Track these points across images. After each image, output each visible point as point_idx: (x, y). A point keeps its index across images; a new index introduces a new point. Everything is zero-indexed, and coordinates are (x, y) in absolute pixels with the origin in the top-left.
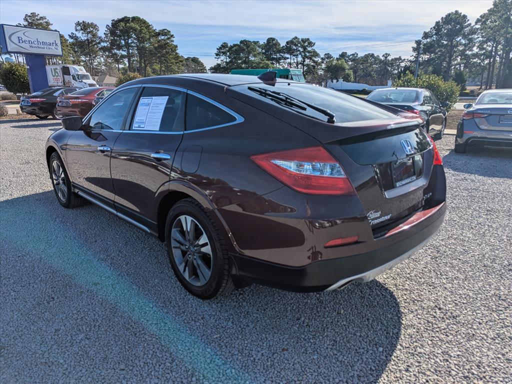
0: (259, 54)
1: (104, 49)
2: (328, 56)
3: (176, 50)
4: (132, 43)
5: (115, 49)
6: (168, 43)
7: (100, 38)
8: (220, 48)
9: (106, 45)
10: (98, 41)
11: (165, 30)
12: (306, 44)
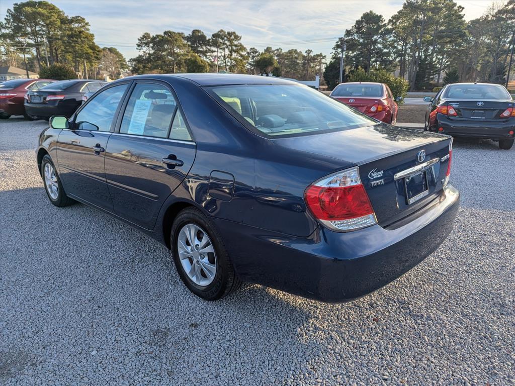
0: (184, 45)
2: (254, 51)
3: (93, 39)
4: (39, 31)
5: (19, 36)
6: (83, 31)
8: (142, 39)
9: (7, 31)
11: (78, 17)
12: (233, 37)
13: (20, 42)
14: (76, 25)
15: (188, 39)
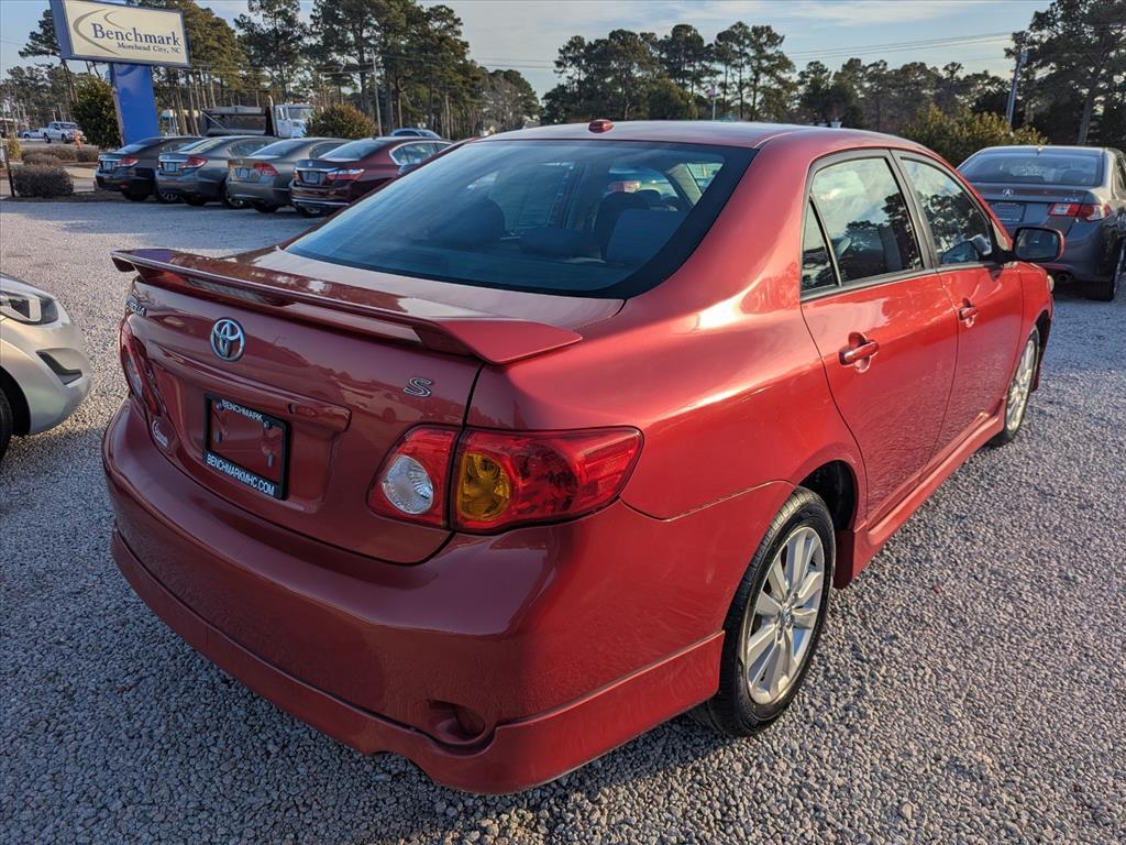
0: (652, 61)
1: (311, 51)
2: (817, 68)
3: (464, 54)
4: (370, 38)
5: (333, 51)
6: (447, 37)
7: (301, 26)
9: (314, 42)
10: (296, 34)
11: (442, 7)
12: (764, 39)
14: (437, 25)
15: (663, 45)
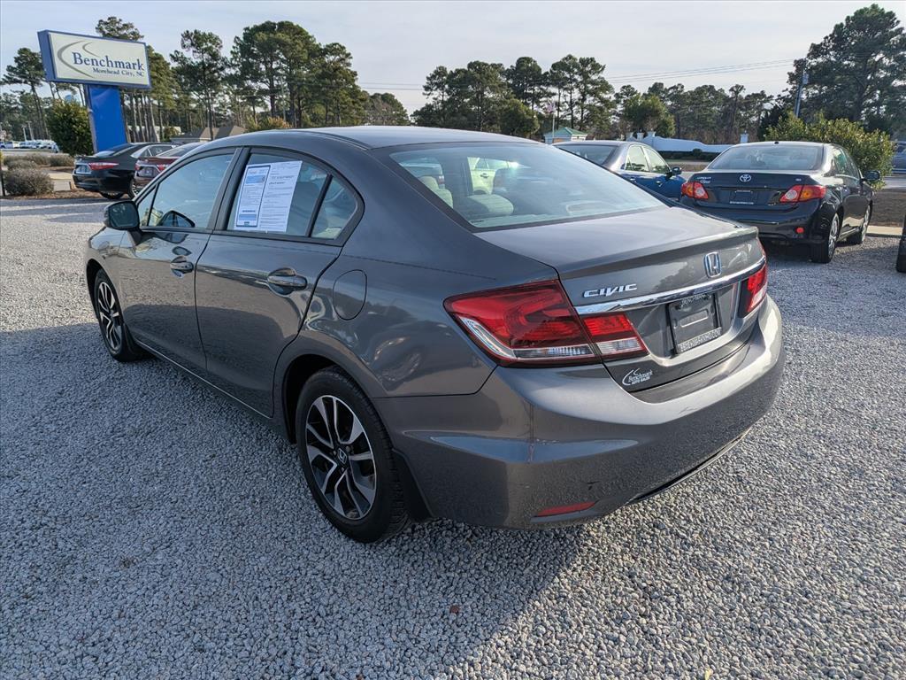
0: (502, 85)
1: (231, 80)
2: (628, 90)
3: (354, 80)
4: (277, 69)
6: (340, 68)
7: (223, 60)
8: (433, 77)
9: (233, 72)
10: (219, 66)
11: (335, 44)
12: (589, 68)
13: (249, 88)
14: (332, 58)
15: (509, 74)
